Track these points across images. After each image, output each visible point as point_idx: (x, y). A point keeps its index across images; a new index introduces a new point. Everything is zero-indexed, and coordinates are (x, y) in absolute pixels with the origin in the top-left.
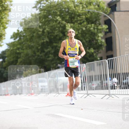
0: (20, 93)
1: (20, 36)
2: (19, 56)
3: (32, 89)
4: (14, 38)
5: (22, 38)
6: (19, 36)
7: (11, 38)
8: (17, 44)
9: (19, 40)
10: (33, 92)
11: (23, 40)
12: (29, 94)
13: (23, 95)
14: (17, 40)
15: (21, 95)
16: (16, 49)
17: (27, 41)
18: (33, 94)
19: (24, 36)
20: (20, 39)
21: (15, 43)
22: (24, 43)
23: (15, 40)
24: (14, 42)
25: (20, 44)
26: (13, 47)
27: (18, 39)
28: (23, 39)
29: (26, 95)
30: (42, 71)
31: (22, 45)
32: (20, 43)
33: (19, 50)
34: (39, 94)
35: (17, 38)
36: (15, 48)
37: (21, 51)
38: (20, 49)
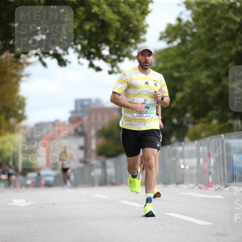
0: (178, 182)
1: (184, 35)
2: (179, 86)
3: (210, 173)
4: (168, 39)
5: (188, 38)
6: (181, 35)
7: (161, 39)
8: (174, 53)
9: (180, 44)
10: (210, 180)
11: (190, 46)
12: (200, 185)
13: (184, 186)
14: (175, 43)
15: (180, 186)
16: (172, 68)
17: (202, 48)
18: (211, 186)
19: (193, 35)
20: (184, 41)
21: (170, 52)
22: (192, 53)
23: (170, 45)
24: (167, 50)
25: (183, 54)
26: (165, 62)
27: (179, 41)
28: (191, 42)
29: (193, 188)
30: (238, 126)
31: (188, 57)
32: (182, 52)
33: (178, 72)
34: (226, 186)
35: (175, 38)
36: (170, 64)
37: (185, 74)
38: (182, 69)
